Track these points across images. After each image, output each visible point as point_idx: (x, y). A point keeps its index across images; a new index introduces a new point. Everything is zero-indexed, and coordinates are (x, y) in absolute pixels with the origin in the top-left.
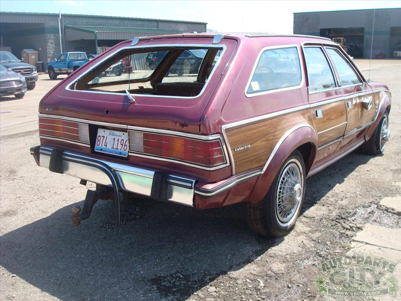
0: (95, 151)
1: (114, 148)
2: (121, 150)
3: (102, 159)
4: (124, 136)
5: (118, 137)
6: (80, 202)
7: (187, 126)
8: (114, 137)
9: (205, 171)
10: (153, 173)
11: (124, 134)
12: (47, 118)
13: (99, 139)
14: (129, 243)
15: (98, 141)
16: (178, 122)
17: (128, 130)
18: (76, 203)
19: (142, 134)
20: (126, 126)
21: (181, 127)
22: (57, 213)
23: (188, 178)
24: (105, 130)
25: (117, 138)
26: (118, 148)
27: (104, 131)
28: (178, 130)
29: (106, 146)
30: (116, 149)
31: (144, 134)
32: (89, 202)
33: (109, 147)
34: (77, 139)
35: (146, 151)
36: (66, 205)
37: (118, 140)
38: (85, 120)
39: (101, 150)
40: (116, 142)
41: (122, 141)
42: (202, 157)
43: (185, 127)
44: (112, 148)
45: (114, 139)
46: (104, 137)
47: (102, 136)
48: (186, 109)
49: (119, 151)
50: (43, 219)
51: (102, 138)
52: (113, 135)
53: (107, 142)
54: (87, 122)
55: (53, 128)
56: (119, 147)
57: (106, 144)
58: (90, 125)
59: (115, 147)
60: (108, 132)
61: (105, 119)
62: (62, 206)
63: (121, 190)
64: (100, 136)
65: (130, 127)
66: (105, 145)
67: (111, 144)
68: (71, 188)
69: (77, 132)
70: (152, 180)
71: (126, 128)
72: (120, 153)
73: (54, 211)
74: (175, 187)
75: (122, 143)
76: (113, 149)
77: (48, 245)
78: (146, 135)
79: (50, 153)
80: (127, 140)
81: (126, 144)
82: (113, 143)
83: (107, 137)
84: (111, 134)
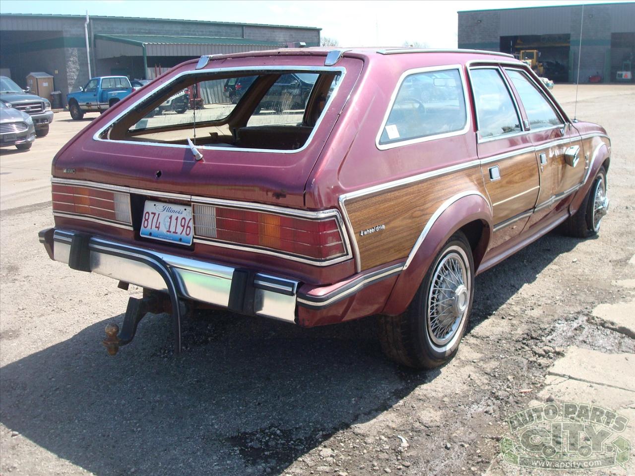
0: (142, 236)
1: (170, 232)
2: (181, 234)
3: (152, 248)
4: (187, 213)
5: (177, 215)
6: (119, 315)
7: (284, 196)
8: (170, 214)
9: (313, 268)
10: (231, 270)
11: (185, 210)
12: (64, 185)
13: (147, 218)
14: (196, 380)
15: (146, 220)
16: (271, 191)
17: (192, 203)
18: (113, 317)
19: (215, 209)
20: (189, 197)
22: (83, 333)
23: (287, 278)
24: (157, 204)
25: (174, 216)
26: (177, 231)
27: (155, 205)
28: (270, 203)
29: (158, 228)
30: (173, 232)
31: (218, 210)
32: (133, 318)
33: (163, 229)
34: (112, 217)
35: (221, 236)
36: (97, 321)
37: (177, 219)
38: (124, 188)
39: (150, 234)
40: (174, 221)
41: (183, 220)
42: (308, 245)
43: (281, 199)
44: (167, 231)
45: (171, 218)
46: (154, 214)
47: (152, 213)
48: (283, 169)
49: (178, 236)
50: (62, 342)
51: (151, 216)
52: (169, 210)
53: (159, 223)
54: (128, 191)
55: (74, 200)
56: (179, 229)
57: (158, 226)
58: (133, 196)
59: (172, 230)
60: (160, 206)
61: (155, 185)
62: (90, 322)
63: (183, 297)
64: (148, 213)
65: (195, 198)
66: (156, 227)
67: (165, 225)
68: (106, 293)
69: (112, 206)
70: (230, 281)
71: (190, 200)
72: (181, 240)
73: (79, 331)
74: (267, 293)
75: (183, 224)
76: (169, 233)
77: (69, 385)
78: (221, 211)
79: (70, 240)
80: (191, 219)
81: (189, 225)
82: (169, 224)
83: (159, 214)
84: (166, 210)
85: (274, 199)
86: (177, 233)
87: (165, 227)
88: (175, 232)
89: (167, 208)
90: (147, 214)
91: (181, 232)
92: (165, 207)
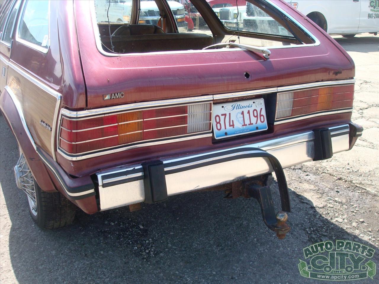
0: (217, 138)
1: (246, 125)
2: (256, 123)
5: (248, 109)
7: (341, 73)
11: (254, 103)
17: (278, 94)
19: (293, 93)
20: (275, 89)
21: (334, 75)
24: (224, 105)
25: (246, 111)
26: (252, 123)
27: (223, 107)
29: (233, 125)
30: (249, 124)
33: (238, 125)
37: (249, 112)
39: (226, 134)
40: (246, 115)
41: (255, 112)
43: (338, 75)
44: (243, 126)
45: (243, 113)
46: (225, 115)
47: (222, 115)
49: (254, 125)
51: (222, 118)
52: (239, 107)
53: (233, 121)
56: (254, 120)
57: (231, 124)
59: (247, 122)
60: (228, 107)
64: (218, 116)
65: (280, 89)
66: (230, 126)
67: (238, 121)
71: (276, 91)
72: (257, 128)
75: (256, 115)
76: (244, 127)
78: (296, 94)
80: (261, 109)
81: (262, 114)
82: (242, 119)
83: (230, 114)
84: (235, 108)
85: (334, 76)
86: (252, 124)
87: (240, 123)
88: (251, 124)
89: (236, 106)
90: (217, 118)
91: (255, 122)
92: (234, 106)
